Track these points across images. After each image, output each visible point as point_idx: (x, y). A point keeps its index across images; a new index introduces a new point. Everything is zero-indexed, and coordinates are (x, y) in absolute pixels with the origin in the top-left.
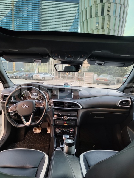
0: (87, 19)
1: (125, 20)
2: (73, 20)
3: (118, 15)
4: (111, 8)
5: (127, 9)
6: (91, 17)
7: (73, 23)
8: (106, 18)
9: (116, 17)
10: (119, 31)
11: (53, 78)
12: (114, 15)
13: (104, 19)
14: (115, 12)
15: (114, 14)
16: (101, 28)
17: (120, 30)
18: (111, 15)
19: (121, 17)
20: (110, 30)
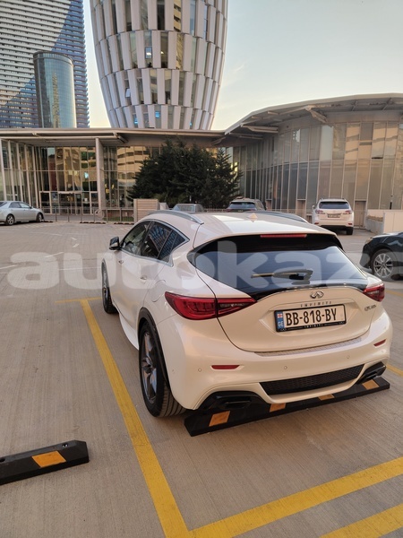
0: (119, 31)
1: (222, 49)
2: (65, 17)
3: (201, 32)
4: (184, 10)
5: (224, 19)
6: (129, 28)
7: (65, 25)
8: (173, 37)
9: (198, 38)
10: (207, 78)
11: (38, 217)
12: (193, 32)
13: (167, 38)
14: (194, 23)
15: (191, 30)
16: (160, 66)
17: (210, 75)
18: (184, 31)
19: (211, 39)
20: (185, 72)
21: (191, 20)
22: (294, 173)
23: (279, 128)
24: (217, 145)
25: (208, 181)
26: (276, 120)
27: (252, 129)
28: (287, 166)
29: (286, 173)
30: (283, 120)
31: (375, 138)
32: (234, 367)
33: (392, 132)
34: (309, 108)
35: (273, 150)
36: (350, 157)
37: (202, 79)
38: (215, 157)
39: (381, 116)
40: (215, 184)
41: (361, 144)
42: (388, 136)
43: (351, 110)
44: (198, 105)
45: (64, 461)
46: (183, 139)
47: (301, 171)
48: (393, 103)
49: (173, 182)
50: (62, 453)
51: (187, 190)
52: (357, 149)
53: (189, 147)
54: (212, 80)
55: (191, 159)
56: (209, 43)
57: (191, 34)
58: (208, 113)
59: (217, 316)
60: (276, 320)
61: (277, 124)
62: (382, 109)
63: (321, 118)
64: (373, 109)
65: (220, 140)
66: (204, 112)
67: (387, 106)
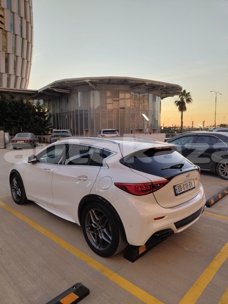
1: (31, 43)
3: (18, 31)
4: (5, 18)
9: (16, 35)
10: (23, 59)
14: (13, 26)
15: (11, 29)
18: (6, 30)
19: (25, 36)
20: (8, 54)
21: (11, 24)
22: (81, 115)
23: (71, 91)
24: (34, 98)
25: (32, 119)
26: (69, 86)
27: (55, 90)
28: (77, 111)
29: (77, 115)
30: (73, 86)
31: (120, 97)
32: (163, 217)
33: (128, 95)
34: (88, 81)
35: (68, 102)
36: (109, 107)
37: (20, 59)
38: (35, 105)
39: (122, 87)
40: (36, 121)
41: (114, 101)
42: (127, 97)
43: (108, 83)
44: (19, 74)
45: (78, 297)
46: (13, 94)
47: (85, 114)
48: (127, 82)
49: (7, 120)
50: (75, 293)
51: (18, 125)
52: (112, 103)
53: (17, 99)
54: (26, 60)
55: (20, 106)
56: (23, 39)
57: (11, 32)
58: (25, 79)
59: (152, 192)
60: (175, 190)
61: (70, 88)
62: (122, 84)
63: (93, 87)
64: (118, 84)
65: (35, 96)
66: (22, 78)
67: (125, 83)
